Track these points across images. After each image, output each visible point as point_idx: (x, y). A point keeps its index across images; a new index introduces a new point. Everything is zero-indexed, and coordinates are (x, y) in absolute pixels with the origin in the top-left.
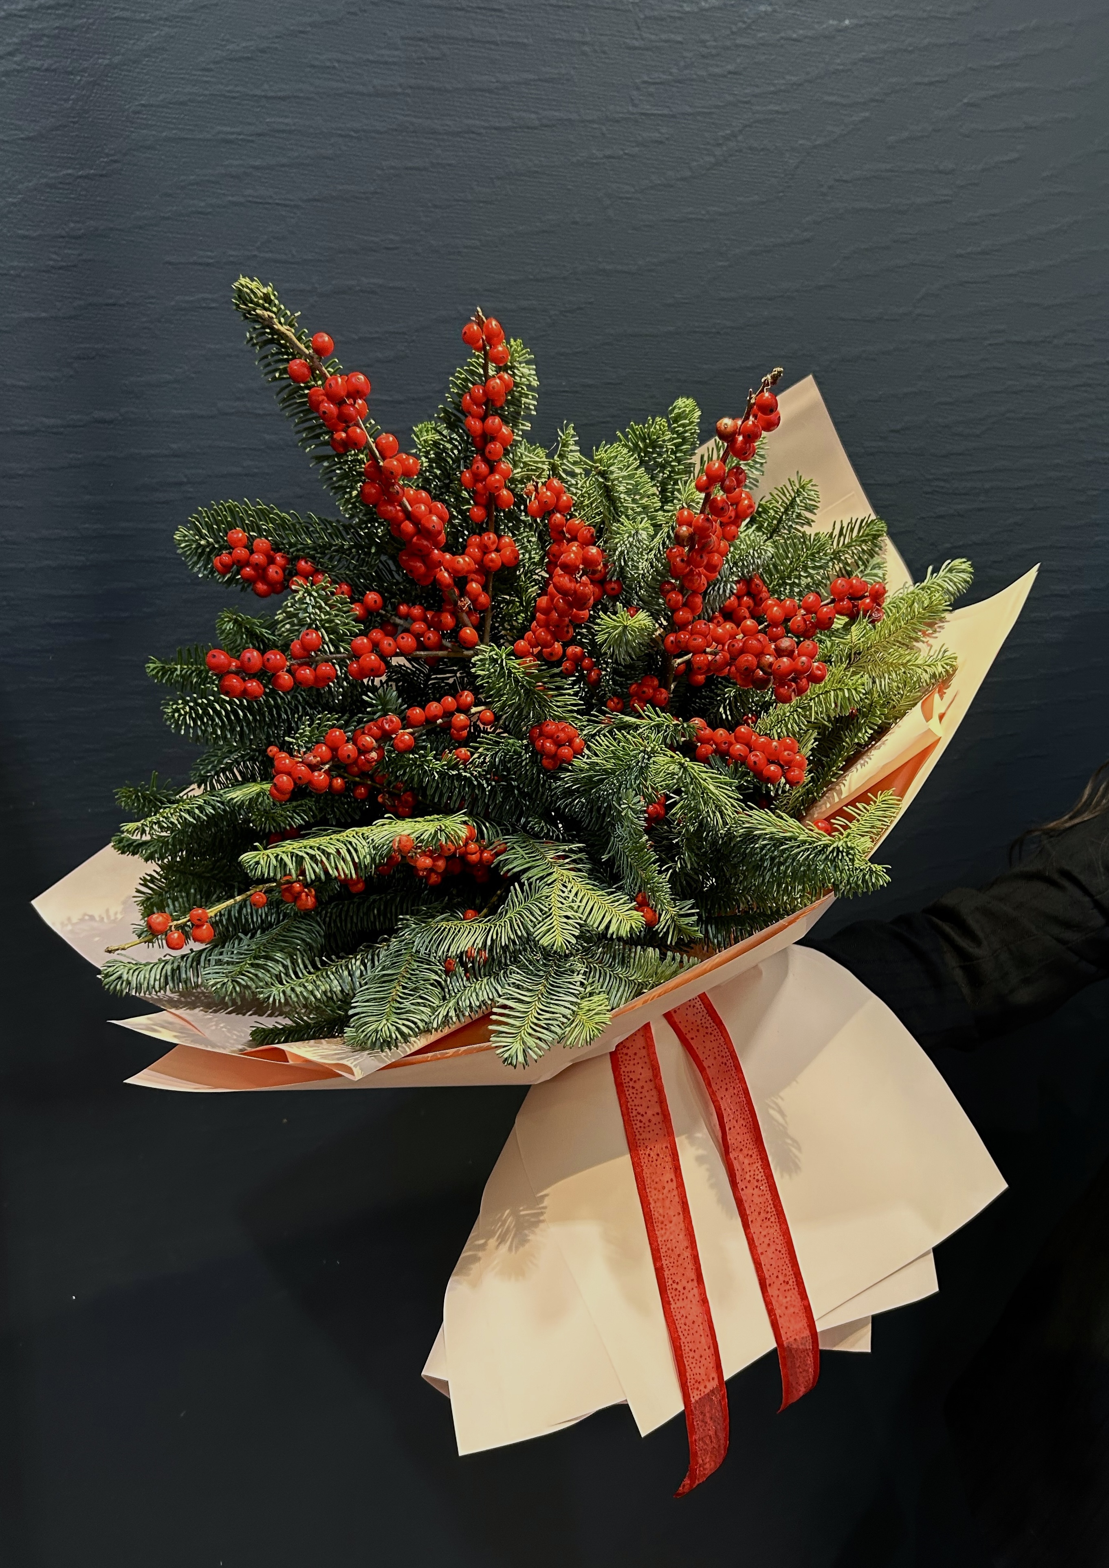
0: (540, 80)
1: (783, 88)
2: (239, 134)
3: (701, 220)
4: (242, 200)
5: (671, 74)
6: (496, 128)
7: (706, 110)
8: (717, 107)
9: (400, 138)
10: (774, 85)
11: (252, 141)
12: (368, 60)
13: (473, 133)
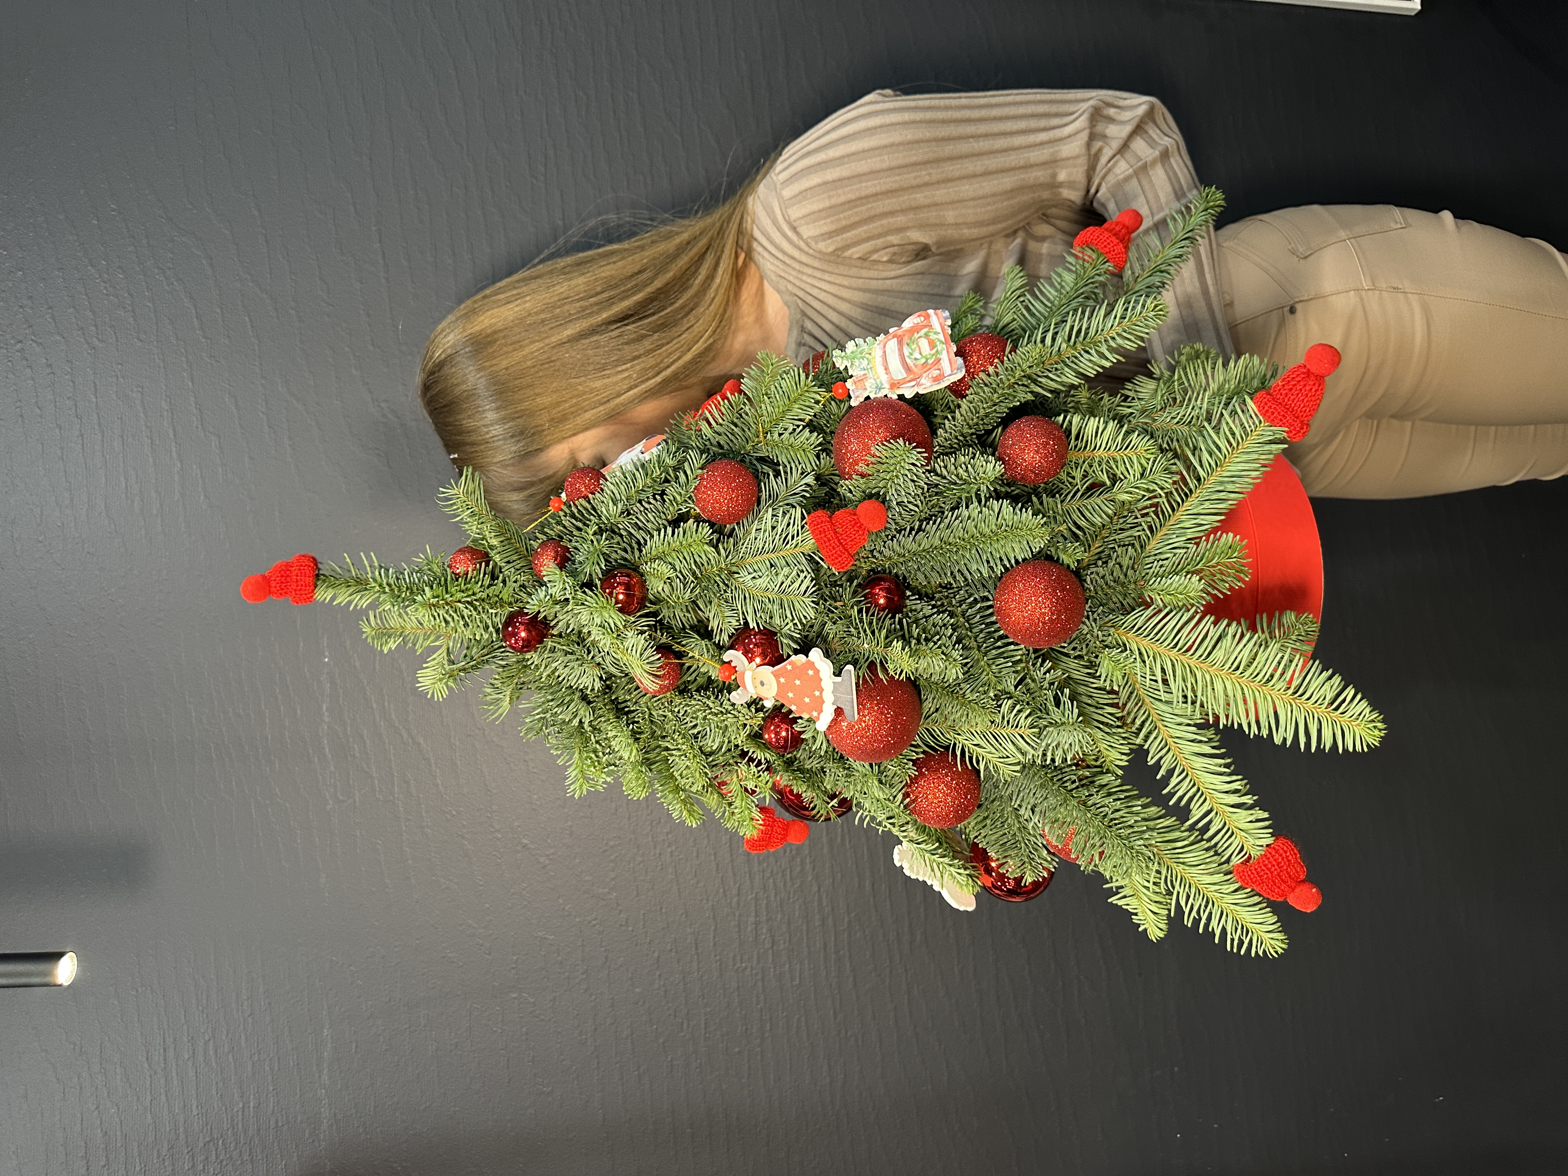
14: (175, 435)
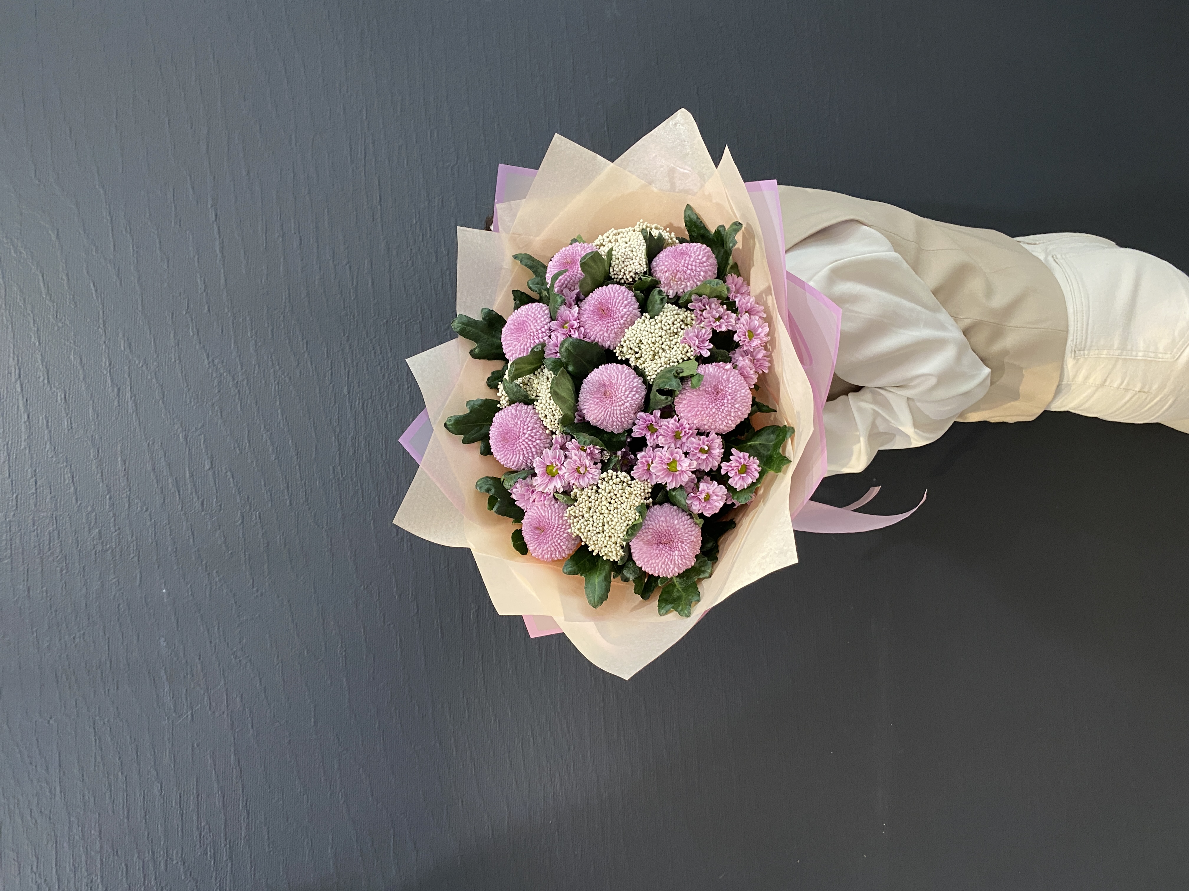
0: (215, 769)
1: (205, 626)
3: (282, 667)
5: (204, 694)
6: (243, 792)
7: (222, 672)
8: (219, 665)
9: (253, 843)
10: (204, 632)
12: (214, 863)
13: (246, 804)
14: (22, 390)
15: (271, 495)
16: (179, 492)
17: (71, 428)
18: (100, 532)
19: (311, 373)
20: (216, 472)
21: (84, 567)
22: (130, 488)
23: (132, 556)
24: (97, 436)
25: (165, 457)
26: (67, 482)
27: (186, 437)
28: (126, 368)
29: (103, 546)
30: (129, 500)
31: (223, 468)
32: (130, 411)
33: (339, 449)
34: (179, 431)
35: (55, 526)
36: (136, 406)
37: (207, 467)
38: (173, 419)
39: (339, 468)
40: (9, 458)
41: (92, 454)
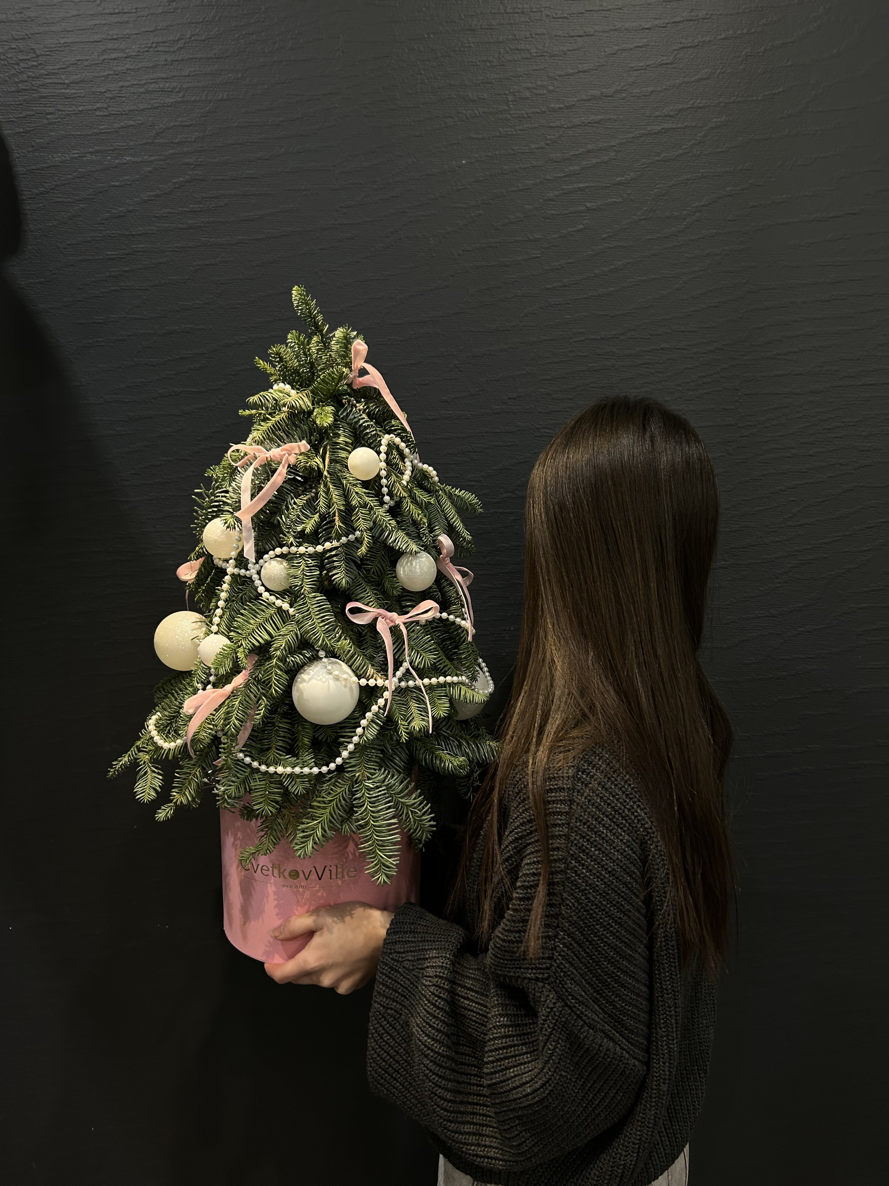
0: (280, 212)
1: (425, 202)
2: (118, 254)
3: (379, 280)
4: (118, 288)
5: (356, 201)
6: (255, 240)
9: (203, 249)
10: (420, 201)
11: (124, 258)
12: (185, 211)
13: (243, 243)
15: (558, 269)
16: (565, 177)
17: (635, 70)
18: (527, 98)
19: (684, 311)
20: (583, 214)
21: (491, 83)
22: (571, 128)
23: (501, 129)
24: (624, 95)
25: (601, 163)
26: (579, 66)
27: (619, 184)
28: (694, 124)
29: (513, 101)
30: (558, 127)
31: (587, 221)
32: (649, 128)
33: (602, 339)
34: (628, 177)
35: (535, 55)
36: (655, 133)
37: (589, 205)
38: (638, 171)
39: (582, 339)
40: (605, 10)
41: (605, 90)
